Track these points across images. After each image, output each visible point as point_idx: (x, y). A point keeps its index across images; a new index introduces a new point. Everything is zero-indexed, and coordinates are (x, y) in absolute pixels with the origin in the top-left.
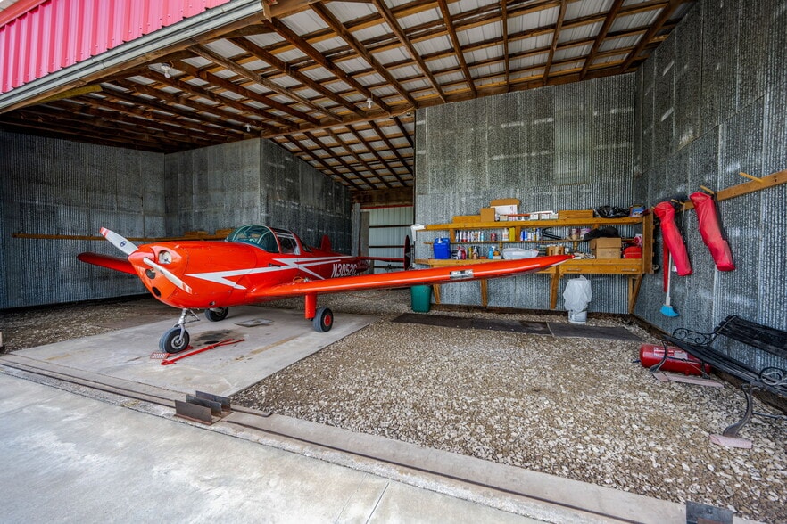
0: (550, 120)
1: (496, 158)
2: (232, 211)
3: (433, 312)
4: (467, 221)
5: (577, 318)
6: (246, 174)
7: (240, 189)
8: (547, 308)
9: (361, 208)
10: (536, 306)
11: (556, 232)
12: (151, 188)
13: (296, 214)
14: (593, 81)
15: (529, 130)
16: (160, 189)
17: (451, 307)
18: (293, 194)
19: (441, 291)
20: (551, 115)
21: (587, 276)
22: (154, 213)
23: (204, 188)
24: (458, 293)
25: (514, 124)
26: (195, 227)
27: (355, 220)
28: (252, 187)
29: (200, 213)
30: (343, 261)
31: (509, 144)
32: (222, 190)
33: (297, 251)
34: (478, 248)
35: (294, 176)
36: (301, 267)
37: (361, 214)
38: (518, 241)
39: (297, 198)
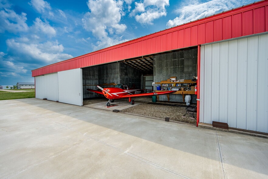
0: (183, 59)
1: (171, 67)
2: (113, 79)
3: (157, 102)
4: (164, 82)
5: (188, 104)
6: (116, 70)
7: (115, 74)
8: (183, 102)
9: (143, 76)
10: (180, 101)
11: (185, 84)
12: (96, 74)
13: (127, 79)
14: (193, 49)
15: (179, 61)
16: (97, 74)
17: (161, 101)
18: (126, 74)
19: (159, 97)
20: (184, 58)
21: (190, 95)
22: (97, 79)
23: (107, 74)
24: (163, 98)
25: (175, 60)
26: (105, 82)
27: (142, 79)
28: (117, 73)
29: (106, 79)
30: (137, 91)
31: (174, 64)
32: (111, 74)
33: (128, 89)
34: (167, 88)
35: (127, 70)
36: (128, 92)
37: (143, 77)
38: (176, 87)
39: (127, 75)
